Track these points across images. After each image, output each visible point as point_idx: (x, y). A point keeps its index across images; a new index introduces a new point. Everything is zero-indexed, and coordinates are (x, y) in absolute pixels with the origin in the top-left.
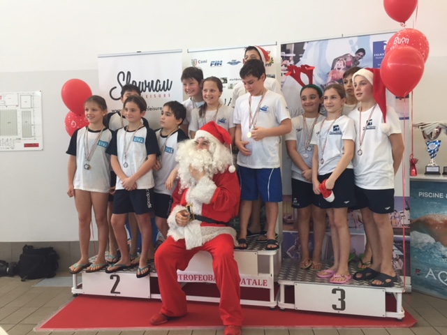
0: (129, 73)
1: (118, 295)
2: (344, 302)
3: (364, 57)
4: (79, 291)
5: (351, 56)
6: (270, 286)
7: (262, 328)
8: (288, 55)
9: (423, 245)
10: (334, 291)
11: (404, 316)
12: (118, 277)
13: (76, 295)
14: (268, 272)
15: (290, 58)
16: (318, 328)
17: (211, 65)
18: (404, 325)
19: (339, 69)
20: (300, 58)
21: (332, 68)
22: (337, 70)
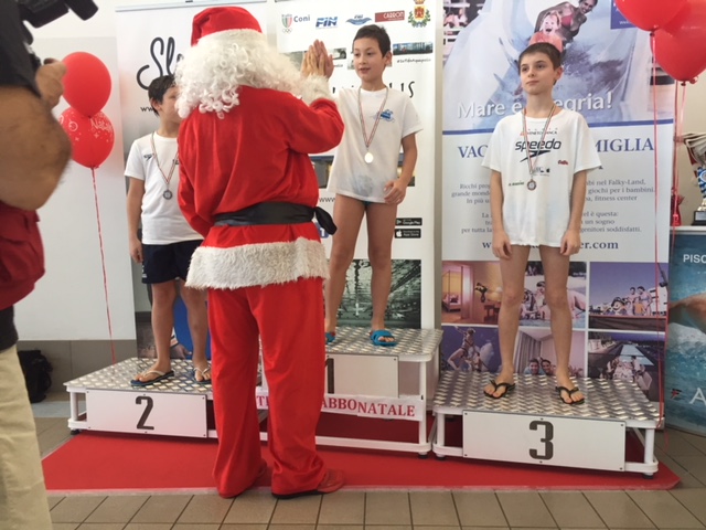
0: (171, 41)
1: (150, 432)
2: (551, 445)
3: (595, 9)
4: (82, 425)
5: (571, 6)
6: (419, 416)
7: (404, 490)
8: (456, 5)
9: (687, 348)
10: (533, 426)
11: (656, 470)
12: (150, 401)
13: (77, 432)
14: (416, 391)
15: (461, 12)
16: (506, 491)
17: (318, 24)
18: (658, 486)
19: (549, 30)
20: (479, 12)
21: (537, 30)
22: (545, 32)
